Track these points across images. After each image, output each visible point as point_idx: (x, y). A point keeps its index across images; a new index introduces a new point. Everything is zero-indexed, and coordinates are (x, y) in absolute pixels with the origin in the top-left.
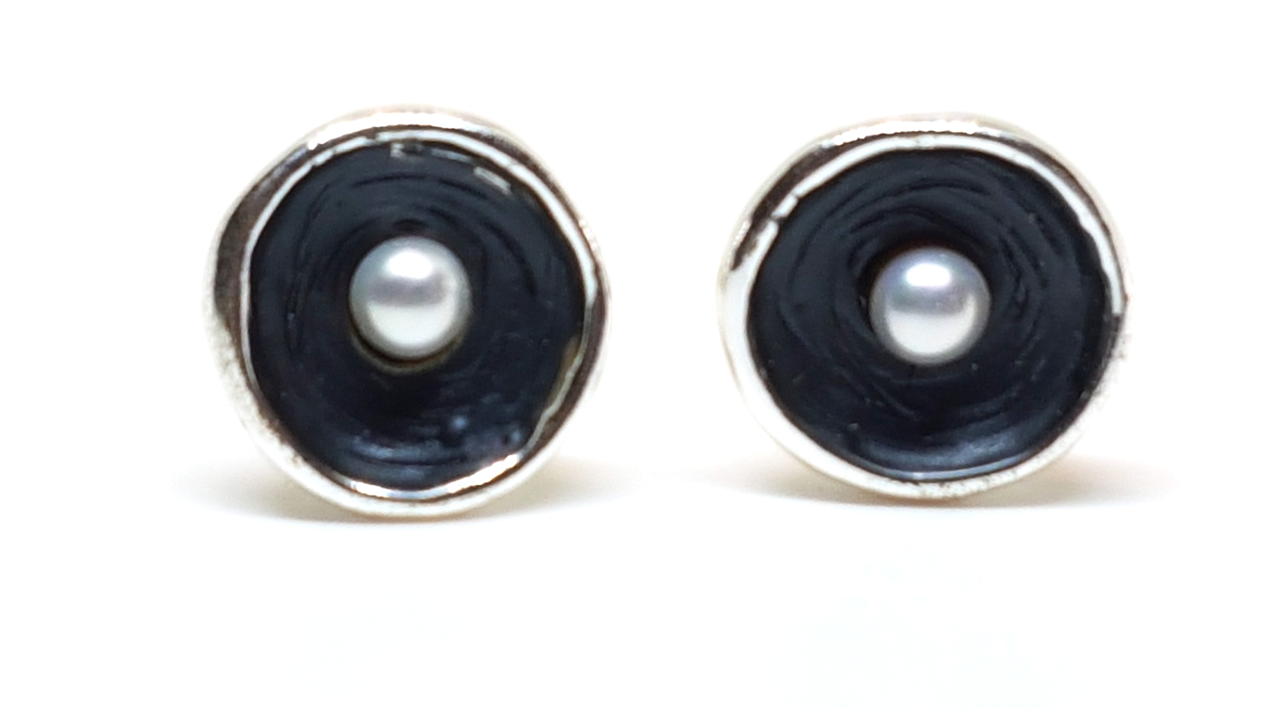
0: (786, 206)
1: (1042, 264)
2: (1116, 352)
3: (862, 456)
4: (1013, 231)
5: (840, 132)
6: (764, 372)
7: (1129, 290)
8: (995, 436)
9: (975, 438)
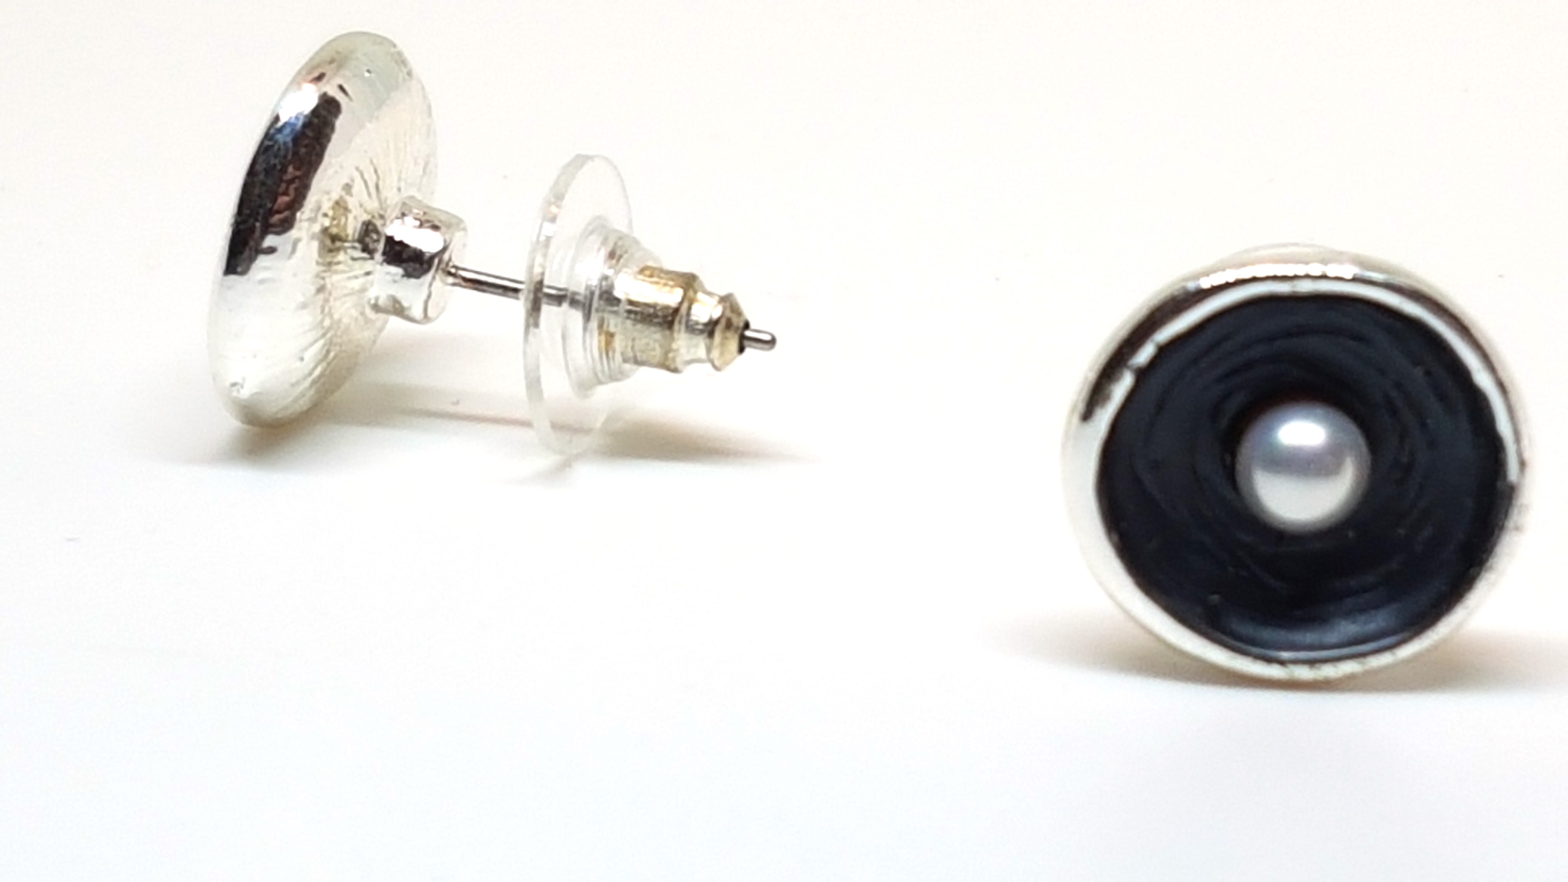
0: (1145, 355)
1: (1429, 421)
2: (1510, 524)
3: (1224, 632)
4: (1398, 386)
5: (1207, 274)
6: (1116, 538)
7: (1527, 455)
8: (1373, 612)
9: (1349, 614)
